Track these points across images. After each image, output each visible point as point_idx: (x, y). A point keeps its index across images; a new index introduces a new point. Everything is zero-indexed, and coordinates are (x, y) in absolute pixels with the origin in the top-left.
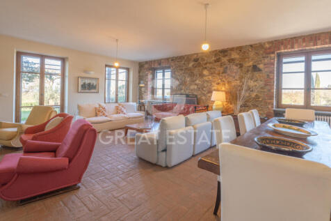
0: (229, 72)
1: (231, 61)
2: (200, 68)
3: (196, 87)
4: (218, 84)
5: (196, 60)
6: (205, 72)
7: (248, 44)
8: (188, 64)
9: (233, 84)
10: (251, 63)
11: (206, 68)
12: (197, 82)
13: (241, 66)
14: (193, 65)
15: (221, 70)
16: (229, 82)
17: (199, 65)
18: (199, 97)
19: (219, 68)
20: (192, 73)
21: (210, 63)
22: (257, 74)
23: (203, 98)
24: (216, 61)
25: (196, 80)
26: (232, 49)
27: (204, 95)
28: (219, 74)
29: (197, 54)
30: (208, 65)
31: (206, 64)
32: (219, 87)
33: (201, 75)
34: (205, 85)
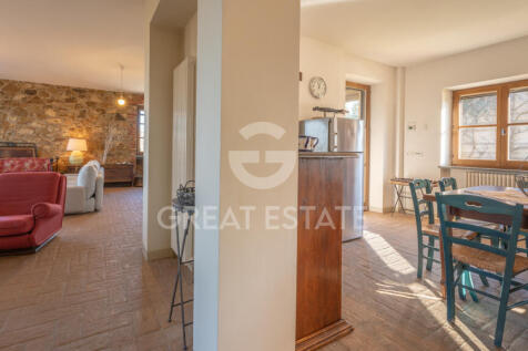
0: (88, 117)
1: (91, 104)
2: (41, 106)
3: (31, 132)
4: (73, 129)
5: (30, 92)
6: (50, 112)
7: (112, 90)
8: (13, 95)
9: (94, 131)
10: (115, 111)
11: (51, 107)
12: (34, 124)
13: (104, 112)
14: (24, 99)
15: (77, 112)
16: (88, 129)
17: (37, 100)
18: (38, 146)
19: (73, 111)
20: (22, 110)
21: (58, 101)
22: (121, 123)
23: (47, 147)
24: (67, 101)
25: (31, 122)
26: (92, 91)
27: (49, 144)
28: (73, 118)
29: (33, 84)
30: (54, 103)
31: (52, 101)
32: (74, 134)
33: (42, 116)
34: (50, 130)
